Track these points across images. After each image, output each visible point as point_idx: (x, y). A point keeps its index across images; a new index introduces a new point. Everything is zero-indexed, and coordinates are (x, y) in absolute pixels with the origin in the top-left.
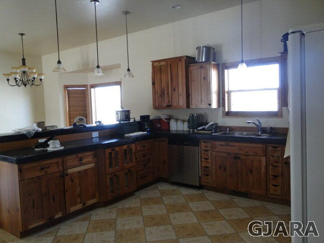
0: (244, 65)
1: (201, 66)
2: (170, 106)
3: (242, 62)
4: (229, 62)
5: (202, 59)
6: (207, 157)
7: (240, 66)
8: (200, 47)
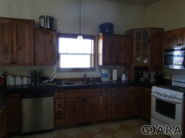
0: (82, 37)
1: (47, 32)
2: (15, 63)
3: (80, 34)
4: (62, 32)
5: (47, 26)
6: (60, 104)
7: (79, 37)
8: (45, 16)
